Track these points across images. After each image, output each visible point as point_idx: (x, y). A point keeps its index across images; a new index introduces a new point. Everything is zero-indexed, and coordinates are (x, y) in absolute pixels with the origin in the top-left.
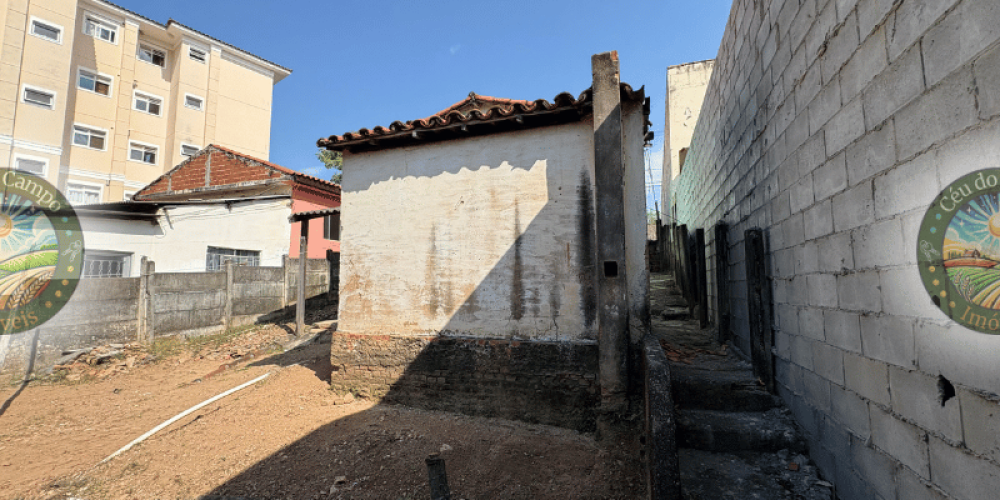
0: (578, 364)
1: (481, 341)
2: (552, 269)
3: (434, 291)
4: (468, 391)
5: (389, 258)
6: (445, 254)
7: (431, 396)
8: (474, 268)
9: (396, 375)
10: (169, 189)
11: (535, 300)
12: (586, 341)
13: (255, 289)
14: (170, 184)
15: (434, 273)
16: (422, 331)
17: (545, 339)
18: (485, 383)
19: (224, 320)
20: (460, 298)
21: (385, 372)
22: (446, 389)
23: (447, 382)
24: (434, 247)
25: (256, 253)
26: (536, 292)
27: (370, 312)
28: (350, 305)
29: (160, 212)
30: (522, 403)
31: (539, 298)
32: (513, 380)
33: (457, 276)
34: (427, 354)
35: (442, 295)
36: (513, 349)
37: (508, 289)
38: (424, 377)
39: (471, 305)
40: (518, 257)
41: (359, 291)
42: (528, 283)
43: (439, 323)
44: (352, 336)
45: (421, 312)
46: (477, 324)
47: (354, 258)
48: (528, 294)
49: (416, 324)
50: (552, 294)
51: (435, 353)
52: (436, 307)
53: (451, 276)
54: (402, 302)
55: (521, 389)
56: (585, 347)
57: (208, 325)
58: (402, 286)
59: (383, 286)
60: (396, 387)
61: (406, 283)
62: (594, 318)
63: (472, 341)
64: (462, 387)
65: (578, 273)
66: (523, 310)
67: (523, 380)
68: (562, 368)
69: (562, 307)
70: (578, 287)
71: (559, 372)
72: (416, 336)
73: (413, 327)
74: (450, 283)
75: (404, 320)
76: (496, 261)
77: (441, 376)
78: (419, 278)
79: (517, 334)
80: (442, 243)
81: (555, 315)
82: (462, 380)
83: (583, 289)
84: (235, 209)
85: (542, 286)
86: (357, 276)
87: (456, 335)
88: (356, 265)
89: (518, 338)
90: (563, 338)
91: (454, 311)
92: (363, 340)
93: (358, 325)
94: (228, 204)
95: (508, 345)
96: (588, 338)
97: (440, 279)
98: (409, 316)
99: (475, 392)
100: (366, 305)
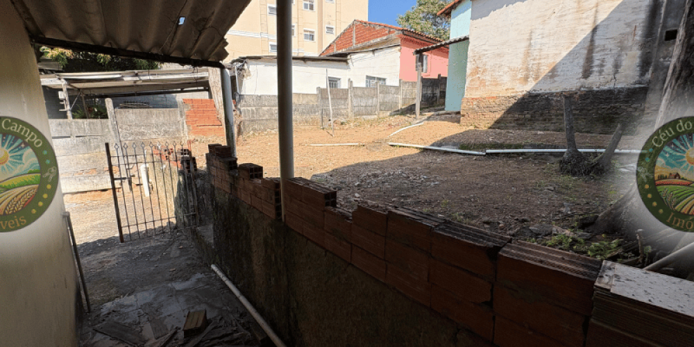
0: (629, 99)
1: (557, 93)
2: (619, 44)
3: (527, 69)
4: (545, 120)
5: (498, 55)
6: (538, 47)
7: (521, 124)
8: (557, 52)
9: (498, 116)
10: (335, 50)
11: (602, 66)
12: (637, 86)
13: (389, 98)
14: (335, 47)
15: (528, 59)
16: (517, 92)
17: (606, 88)
18: (557, 115)
19: (376, 113)
20: (545, 70)
21: (492, 115)
22: (530, 120)
23: (532, 117)
24: (530, 45)
25: (384, 80)
26: (603, 61)
27: (485, 86)
28: (473, 83)
29: (349, 57)
30: (582, 124)
31: (604, 64)
32: (577, 112)
33: (545, 58)
34: (520, 103)
35: (533, 71)
36: (580, 96)
37: (582, 61)
38: (517, 116)
39: (553, 73)
40: (592, 41)
41: (478, 76)
42: (597, 57)
43: (529, 87)
44: (473, 99)
45: (518, 82)
46: (556, 84)
47: (476, 58)
48: (596, 62)
49: (513, 89)
50: (616, 60)
51: (526, 102)
52: (528, 78)
53: (540, 59)
54: (506, 78)
55: (583, 117)
56: (635, 89)
57: (371, 115)
58: (506, 69)
59: (493, 71)
60: (498, 122)
61: (509, 67)
62: (647, 71)
63: (552, 94)
64: (541, 118)
65: (640, 44)
66: (591, 73)
67: (584, 112)
68: (616, 103)
69: (622, 68)
70: (639, 53)
71: (612, 105)
72: (513, 95)
73: (512, 91)
74: (539, 63)
75: (506, 87)
76: (574, 46)
77: (528, 113)
78: (518, 63)
79: (585, 87)
80: (537, 40)
81: (616, 72)
82: (542, 115)
83: (642, 54)
84: (376, 54)
85: (609, 56)
86: (478, 67)
87: (540, 92)
88: (478, 62)
89: (585, 89)
90: (619, 86)
91: (540, 79)
92: (479, 100)
93: (477, 93)
94: (373, 51)
95: (576, 93)
96: (640, 83)
97: (532, 62)
98: (509, 85)
99: (549, 120)
100: (482, 83)
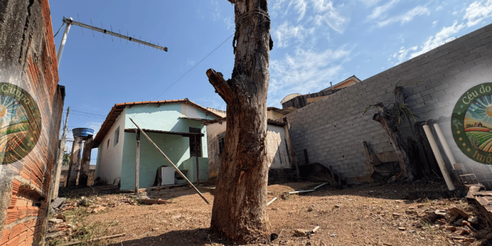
20: (272, 159)
37: (279, 157)
39: (274, 161)
40: (279, 151)
46: (275, 166)
66: (282, 162)
76: (276, 152)
85: (283, 157)
95: (281, 169)
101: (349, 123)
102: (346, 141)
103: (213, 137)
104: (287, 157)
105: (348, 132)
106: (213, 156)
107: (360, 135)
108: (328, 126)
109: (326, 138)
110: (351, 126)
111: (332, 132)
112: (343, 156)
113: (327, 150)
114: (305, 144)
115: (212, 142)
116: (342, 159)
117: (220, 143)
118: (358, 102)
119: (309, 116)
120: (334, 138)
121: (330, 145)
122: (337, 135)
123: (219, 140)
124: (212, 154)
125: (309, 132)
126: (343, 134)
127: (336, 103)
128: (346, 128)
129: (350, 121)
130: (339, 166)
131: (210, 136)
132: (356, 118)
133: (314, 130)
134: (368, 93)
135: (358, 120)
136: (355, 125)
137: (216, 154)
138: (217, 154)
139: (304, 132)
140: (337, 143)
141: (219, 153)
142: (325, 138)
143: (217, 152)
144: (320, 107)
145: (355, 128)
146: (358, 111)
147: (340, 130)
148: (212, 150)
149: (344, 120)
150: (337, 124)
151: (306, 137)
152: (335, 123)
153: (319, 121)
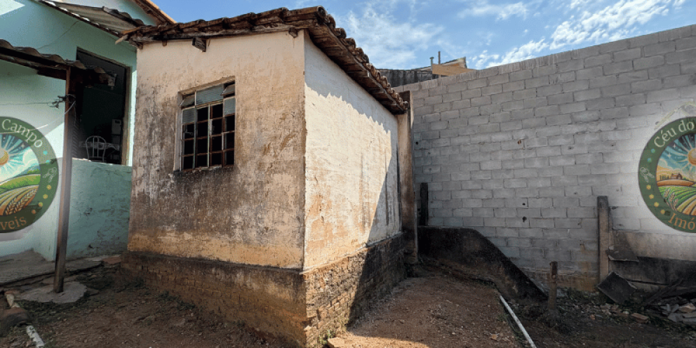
2: (393, 194)
3: (363, 210)
6: (366, 180)
8: (376, 192)
11: (391, 212)
12: (400, 232)
15: (363, 195)
20: (372, 213)
21: (347, 295)
22: (374, 286)
24: (362, 173)
27: (331, 237)
28: (315, 232)
33: (371, 197)
35: (366, 213)
36: (390, 244)
37: (385, 206)
38: (365, 284)
39: (376, 219)
40: (386, 186)
41: (322, 214)
43: (366, 236)
45: (359, 229)
46: (378, 232)
47: (318, 173)
48: (389, 209)
49: (357, 240)
50: (394, 208)
51: (369, 261)
52: (365, 223)
54: (350, 222)
58: (349, 206)
59: (339, 207)
60: (353, 305)
61: (351, 203)
64: (379, 280)
65: (397, 197)
66: (389, 219)
73: (356, 243)
76: (381, 188)
78: (357, 199)
79: (388, 234)
80: (365, 170)
86: (320, 196)
87: (372, 243)
88: (320, 182)
89: (388, 237)
91: (371, 224)
93: (323, 255)
97: (365, 200)
98: (354, 234)
100: (328, 229)
101: (561, 141)
102: (540, 184)
103: (160, 99)
104: (397, 203)
105: (551, 163)
106: (153, 172)
107: (584, 177)
108: (500, 137)
109: (488, 165)
110: (566, 151)
111: (508, 155)
112: (524, 219)
113: (484, 195)
114: (427, 171)
115: (155, 114)
116: (519, 223)
117: (188, 128)
118: (601, 93)
119: (451, 103)
120: (508, 170)
121: (493, 186)
122: (520, 164)
123: (187, 115)
124: (150, 163)
125: (442, 142)
126: (537, 164)
127: (536, 84)
128: (549, 152)
129: (567, 137)
130: (506, 239)
131: (150, 94)
132: (584, 133)
133: (457, 141)
134: (638, 74)
135: (588, 138)
136: (576, 150)
137: (165, 168)
138: (170, 170)
139: (429, 141)
140: (515, 184)
141: (177, 164)
142: (484, 167)
143: (171, 162)
144: (488, 86)
145: (575, 156)
146: (595, 115)
147: (533, 154)
148: (149, 148)
149: (549, 131)
150: (526, 138)
151: (433, 153)
152: (521, 135)
153: (477, 122)
